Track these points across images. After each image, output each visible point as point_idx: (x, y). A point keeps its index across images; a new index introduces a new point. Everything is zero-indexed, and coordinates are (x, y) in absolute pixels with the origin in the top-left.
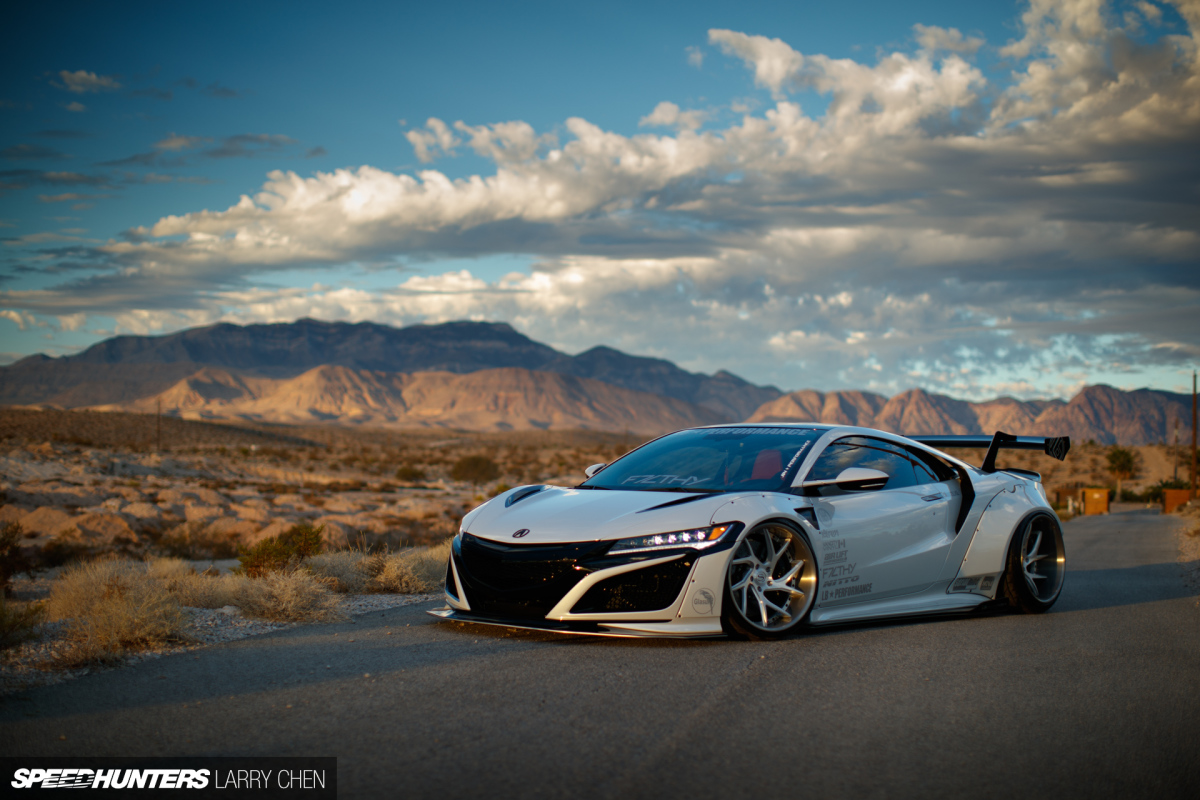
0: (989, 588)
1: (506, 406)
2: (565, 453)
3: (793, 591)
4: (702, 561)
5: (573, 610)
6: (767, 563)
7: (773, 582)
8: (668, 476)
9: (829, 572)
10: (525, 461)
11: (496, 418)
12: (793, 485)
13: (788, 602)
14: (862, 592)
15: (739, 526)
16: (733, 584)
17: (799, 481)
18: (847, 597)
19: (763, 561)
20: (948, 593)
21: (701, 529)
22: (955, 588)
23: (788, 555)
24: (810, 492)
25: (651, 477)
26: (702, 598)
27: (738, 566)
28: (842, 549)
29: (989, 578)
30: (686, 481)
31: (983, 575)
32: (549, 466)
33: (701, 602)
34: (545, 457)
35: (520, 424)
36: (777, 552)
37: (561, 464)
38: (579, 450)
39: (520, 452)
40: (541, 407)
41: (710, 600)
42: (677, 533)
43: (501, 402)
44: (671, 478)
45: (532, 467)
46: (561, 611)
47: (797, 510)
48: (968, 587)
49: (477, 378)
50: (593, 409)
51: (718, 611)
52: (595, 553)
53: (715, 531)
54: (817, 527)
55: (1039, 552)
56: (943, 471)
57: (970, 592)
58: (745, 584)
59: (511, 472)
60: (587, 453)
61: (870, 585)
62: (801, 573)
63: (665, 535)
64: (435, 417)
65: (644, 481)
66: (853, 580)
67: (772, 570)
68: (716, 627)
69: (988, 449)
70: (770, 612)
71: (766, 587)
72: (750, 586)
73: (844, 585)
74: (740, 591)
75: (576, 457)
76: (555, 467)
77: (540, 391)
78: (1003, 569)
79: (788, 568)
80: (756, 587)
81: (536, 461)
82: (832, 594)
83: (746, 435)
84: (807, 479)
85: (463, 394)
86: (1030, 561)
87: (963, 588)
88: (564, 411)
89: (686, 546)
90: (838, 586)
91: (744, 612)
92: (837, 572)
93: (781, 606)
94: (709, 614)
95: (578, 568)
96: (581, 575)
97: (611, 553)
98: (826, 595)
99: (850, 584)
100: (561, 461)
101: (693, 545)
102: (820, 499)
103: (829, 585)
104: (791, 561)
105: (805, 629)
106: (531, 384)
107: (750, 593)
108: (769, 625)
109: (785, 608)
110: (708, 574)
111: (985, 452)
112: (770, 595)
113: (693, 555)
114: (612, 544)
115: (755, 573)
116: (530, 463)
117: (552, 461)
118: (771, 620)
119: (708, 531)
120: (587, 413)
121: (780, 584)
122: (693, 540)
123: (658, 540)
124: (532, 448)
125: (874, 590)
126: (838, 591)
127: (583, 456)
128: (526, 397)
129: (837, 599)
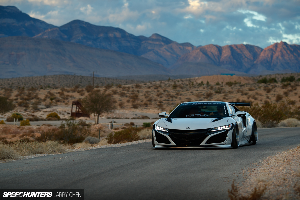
0: (249, 139)
1: (16, 61)
2: (54, 91)
4: (229, 132)
5: (206, 143)
10: (30, 97)
21: (227, 125)
22: (245, 139)
29: (249, 136)
32: (45, 100)
33: (229, 141)
34: (42, 94)
38: (63, 90)
39: (26, 92)
42: (223, 126)
45: (34, 101)
46: (203, 143)
52: (209, 131)
53: (230, 125)
59: (20, 105)
60: (68, 92)
68: (231, 146)
75: (61, 94)
76: (48, 101)
77: (38, 51)
78: (251, 134)
81: (36, 97)
89: (225, 129)
100: (52, 97)
114: (212, 129)
116: (33, 99)
117: (47, 97)
123: (220, 128)
124: (33, 89)
127: (66, 93)
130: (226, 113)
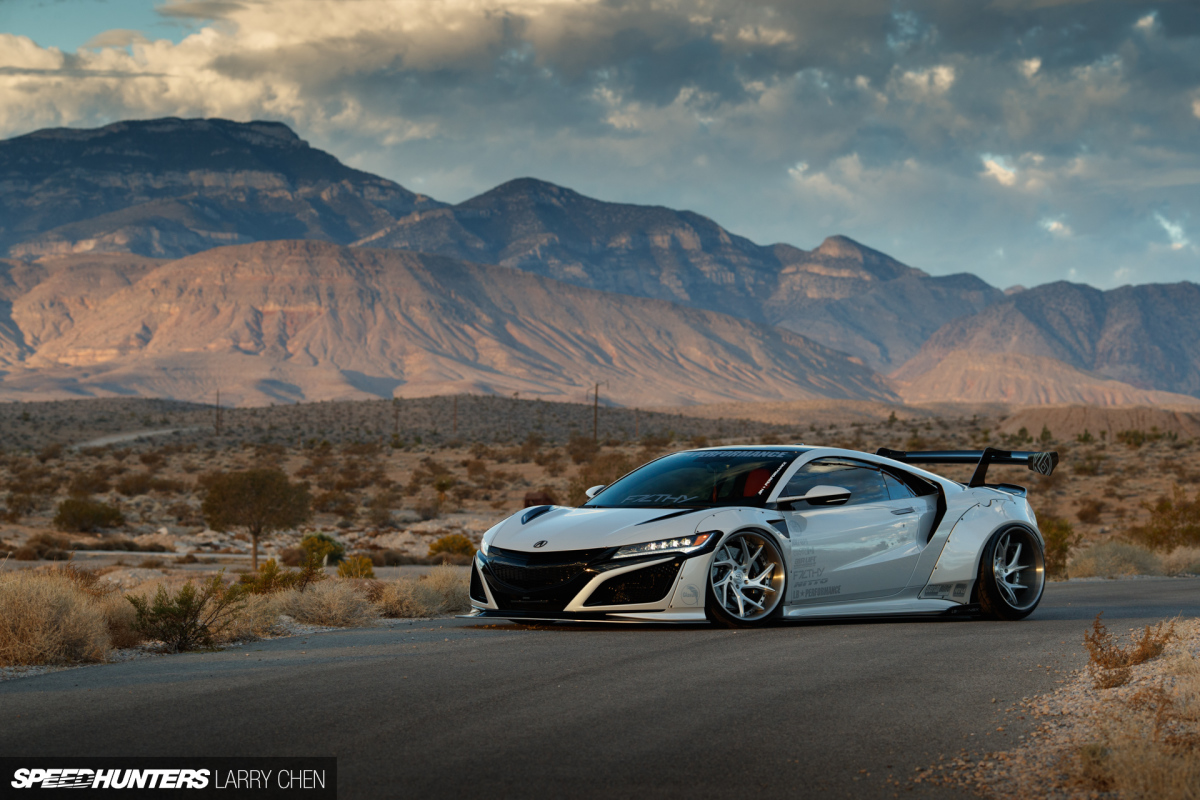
0: (962, 595)
1: (283, 340)
2: (444, 457)
3: (766, 587)
4: (689, 562)
5: (586, 604)
6: (744, 566)
7: (749, 581)
8: (662, 496)
9: (799, 574)
11: (259, 369)
12: (768, 501)
13: (763, 598)
14: (832, 595)
15: (719, 534)
16: (715, 582)
17: (773, 497)
18: (817, 596)
19: (740, 564)
20: (920, 598)
21: (688, 537)
22: (927, 594)
23: (762, 559)
24: (784, 506)
25: (647, 496)
26: (689, 592)
27: (719, 567)
28: (811, 555)
29: (961, 585)
30: (677, 499)
31: (954, 582)
32: (413, 490)
33: (689, 596)
34: (401, 467)
35: (322, 386)
36: (751, 556)
37: (442, 487)
38: (481, 452)
39: (339, 457)
40: (372, 339)
41: (695, 594)
42: (668, 541)
43: (269, 328)
44: (664, 497)
45: (371, 492)
46: (576, 604)
47: (770, 522)
48: (940, 593)
49: (206, 268)
50: (509, 342)
51: (702, 603)
52: (602, 557)
53: (699, 538)
54: (788, 536)
55: (1020, 562)
56: (920, 487)
57: (942, 598)
58: (725, 582)
59: (323, 507)
61: (839, 587)
62: (773, 573)
63: (658, 542)
64: (99, 369)
65: (641, 500)
66: (822, 582)
67: (748, 571)
68: (701, 616)
69: (977, 465)
70: (747, 607)
71: (743, 585)
72: (730, 584)
73: (813, 586)
74: (721, 587)
75: (475, 468)
76: (428, 493)
77: (370, 298)
78: (975, 577)
79: (762, 569)
80: (735, 584)
81: (378, 478)
82: (802, 594)
83: (731, 458)
84: (780, 496)
85: (169, 310)
86: (1010, 571)
87: (936, 594)
88: (434, 350)
89: (676, 550)
90: (808, 587)
91: (724, 604)
92: (807, 574)
93: (757, 602)
94: (695, 605)
95: (588, 570)
96: (591, 576)
97: (615, 557)
98: (798, 594)
99: (819, 585)
100: (440, 480)
101: (681, 550)
102: (794, 513)
103: (800, 585)
104: (764, 564)
105: (776, 621)
106: (345, 281)
107: (730, 591)
108: (746, 616)
109: (760, 603)
110: (693, 573)
111: (974, 467)
112: (747, 592)
113: (681, 557)
114: (616, 550)
115: (733, 574)
116: (366, 484)
117: (418, 477)
118: (748, 613)
119: (693, 538)
120: (493, 352)
121: (755, 583)
122: (681, 546)
123: (653, 546)
124: (366, 448)
125: (842, 592)
126: (808, 591)
128: (334, 313)
129: (808, 597)
130: (760, 492)
